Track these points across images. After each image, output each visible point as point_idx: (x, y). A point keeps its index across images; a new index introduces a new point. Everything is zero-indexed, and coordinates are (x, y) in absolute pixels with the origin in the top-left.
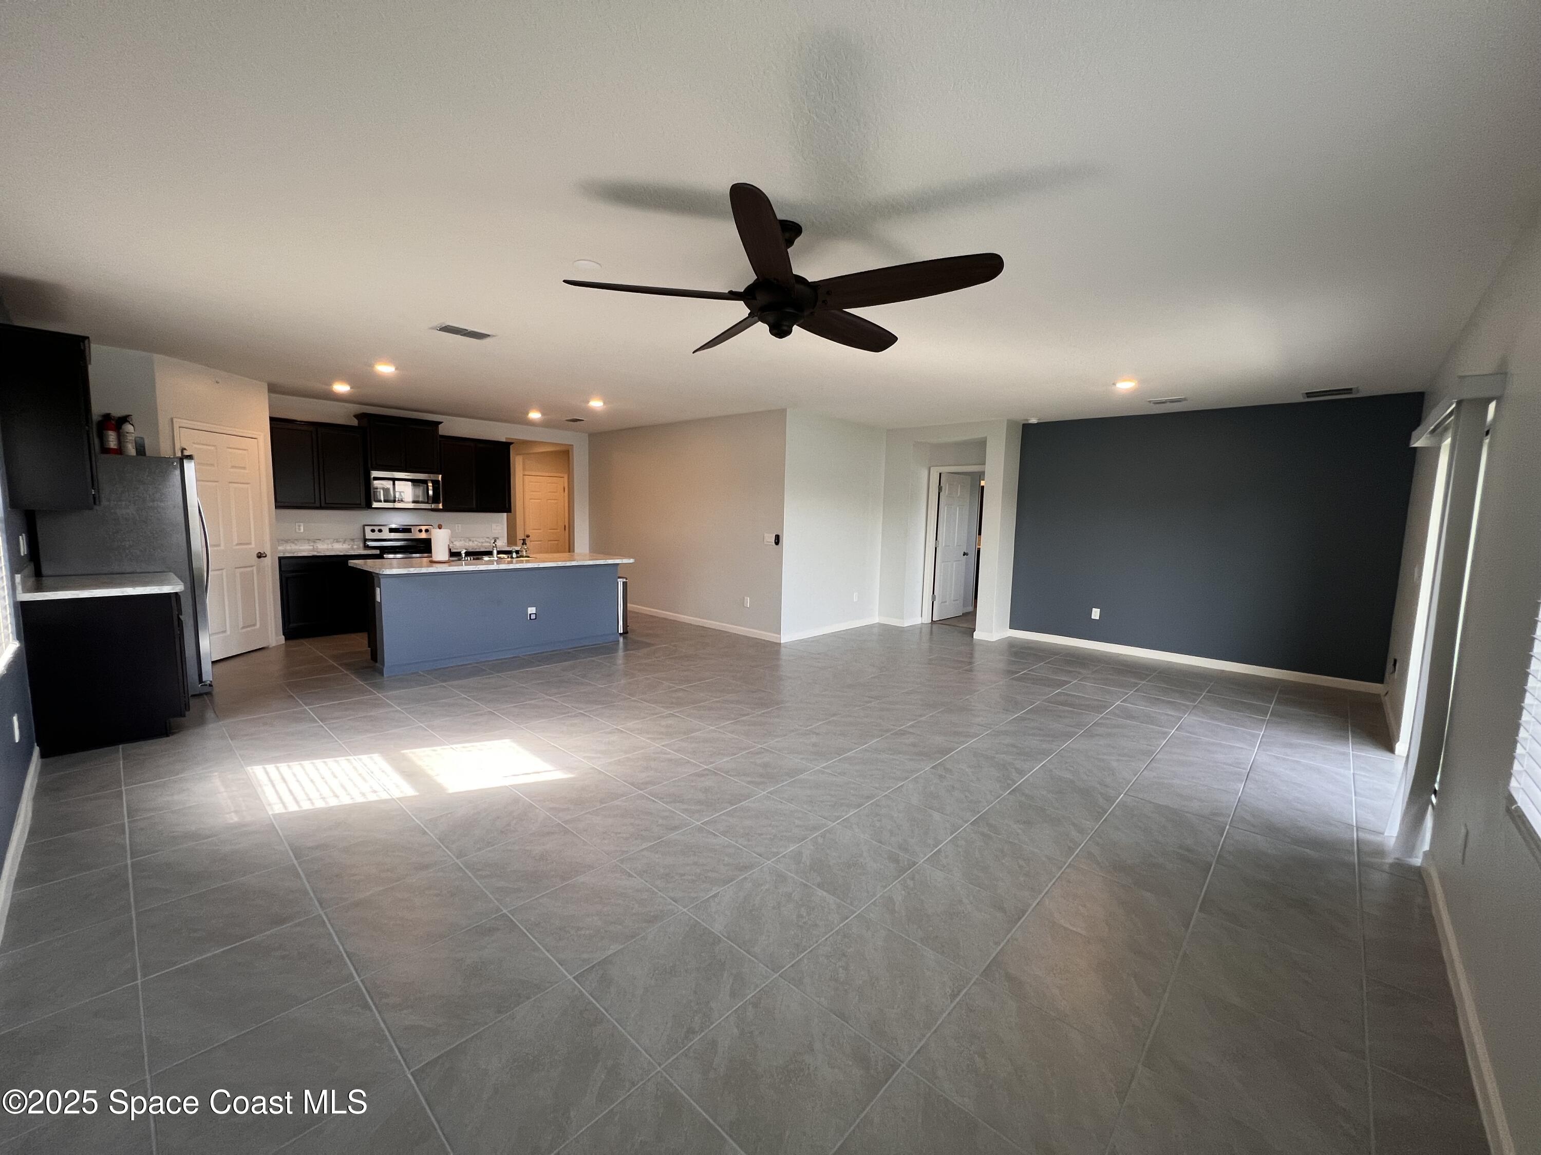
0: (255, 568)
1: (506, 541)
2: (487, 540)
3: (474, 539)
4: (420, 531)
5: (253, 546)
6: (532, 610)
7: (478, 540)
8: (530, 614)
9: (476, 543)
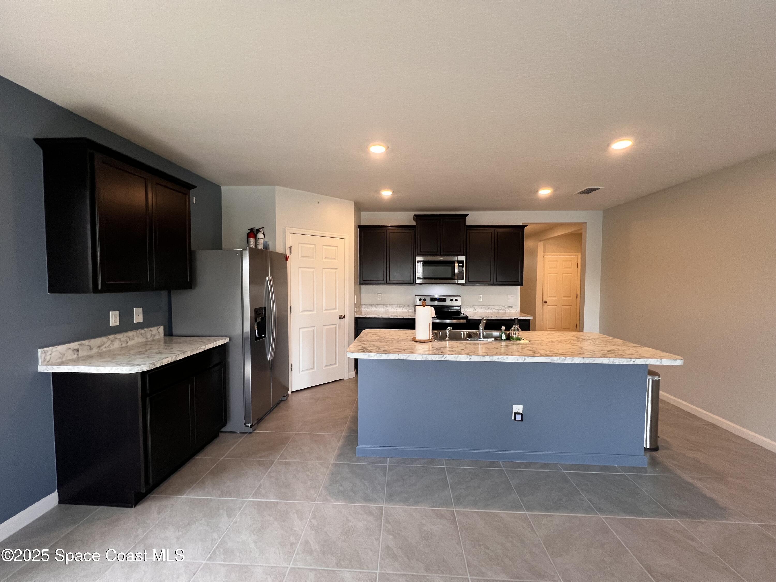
0: (337, 325)
1: (519, 310)
2: (503, 308)
3: (492, 307)
4: (452, 300)
5: (337, 310)
6: (518, 408)
7: (495, 307)
8: (515, 414)
9: (494, 310)
